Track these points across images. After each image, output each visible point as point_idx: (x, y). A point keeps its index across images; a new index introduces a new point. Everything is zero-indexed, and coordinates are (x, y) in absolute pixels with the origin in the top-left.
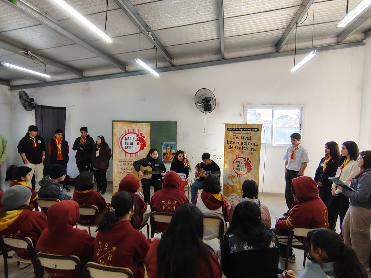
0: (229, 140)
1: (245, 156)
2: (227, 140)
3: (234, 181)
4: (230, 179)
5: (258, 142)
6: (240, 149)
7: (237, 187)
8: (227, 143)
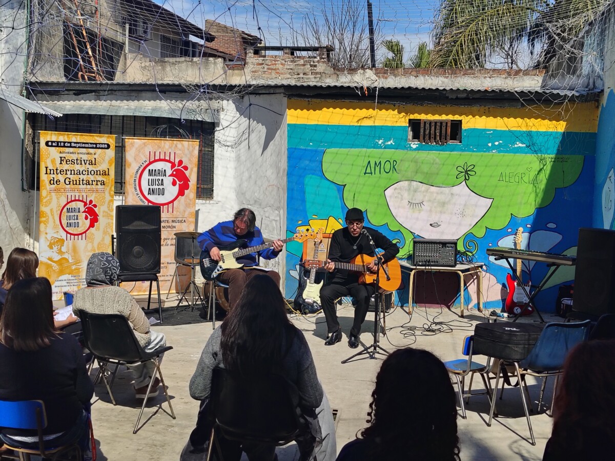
0: (50, 167)
1: (85, 197)
3: (64, 249)
4: (55, 248)
5: (108, 169)
6: (75, 183)
7: (70, 261)
8: (46, 173)
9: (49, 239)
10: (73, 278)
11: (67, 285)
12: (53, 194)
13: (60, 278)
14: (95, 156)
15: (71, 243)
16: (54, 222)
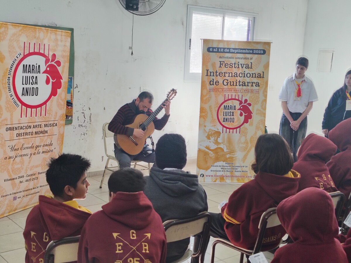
0: (211, 70)
1: (240, 96)
2: (207, 70)
3: (220, 140)
4: (212, 139)
5: (263, 72)
6: (232, 84)
7: (225, 150)
8: (207, 75)
9: (208, 131)
10: (227, 165)
11: (222, 170)
12: (213, 94)
13: (216, 164)
14: (252, 61)
15: (226, 135)
16: (212, 117)
